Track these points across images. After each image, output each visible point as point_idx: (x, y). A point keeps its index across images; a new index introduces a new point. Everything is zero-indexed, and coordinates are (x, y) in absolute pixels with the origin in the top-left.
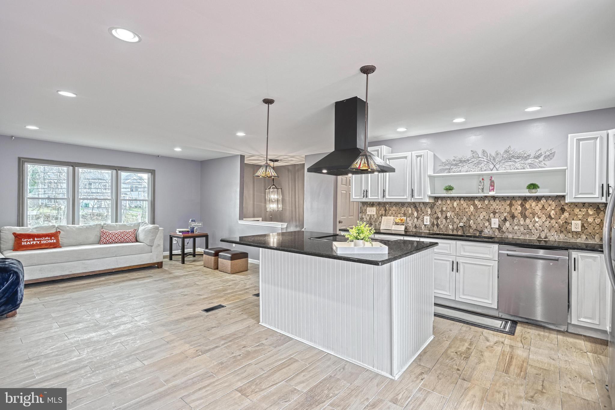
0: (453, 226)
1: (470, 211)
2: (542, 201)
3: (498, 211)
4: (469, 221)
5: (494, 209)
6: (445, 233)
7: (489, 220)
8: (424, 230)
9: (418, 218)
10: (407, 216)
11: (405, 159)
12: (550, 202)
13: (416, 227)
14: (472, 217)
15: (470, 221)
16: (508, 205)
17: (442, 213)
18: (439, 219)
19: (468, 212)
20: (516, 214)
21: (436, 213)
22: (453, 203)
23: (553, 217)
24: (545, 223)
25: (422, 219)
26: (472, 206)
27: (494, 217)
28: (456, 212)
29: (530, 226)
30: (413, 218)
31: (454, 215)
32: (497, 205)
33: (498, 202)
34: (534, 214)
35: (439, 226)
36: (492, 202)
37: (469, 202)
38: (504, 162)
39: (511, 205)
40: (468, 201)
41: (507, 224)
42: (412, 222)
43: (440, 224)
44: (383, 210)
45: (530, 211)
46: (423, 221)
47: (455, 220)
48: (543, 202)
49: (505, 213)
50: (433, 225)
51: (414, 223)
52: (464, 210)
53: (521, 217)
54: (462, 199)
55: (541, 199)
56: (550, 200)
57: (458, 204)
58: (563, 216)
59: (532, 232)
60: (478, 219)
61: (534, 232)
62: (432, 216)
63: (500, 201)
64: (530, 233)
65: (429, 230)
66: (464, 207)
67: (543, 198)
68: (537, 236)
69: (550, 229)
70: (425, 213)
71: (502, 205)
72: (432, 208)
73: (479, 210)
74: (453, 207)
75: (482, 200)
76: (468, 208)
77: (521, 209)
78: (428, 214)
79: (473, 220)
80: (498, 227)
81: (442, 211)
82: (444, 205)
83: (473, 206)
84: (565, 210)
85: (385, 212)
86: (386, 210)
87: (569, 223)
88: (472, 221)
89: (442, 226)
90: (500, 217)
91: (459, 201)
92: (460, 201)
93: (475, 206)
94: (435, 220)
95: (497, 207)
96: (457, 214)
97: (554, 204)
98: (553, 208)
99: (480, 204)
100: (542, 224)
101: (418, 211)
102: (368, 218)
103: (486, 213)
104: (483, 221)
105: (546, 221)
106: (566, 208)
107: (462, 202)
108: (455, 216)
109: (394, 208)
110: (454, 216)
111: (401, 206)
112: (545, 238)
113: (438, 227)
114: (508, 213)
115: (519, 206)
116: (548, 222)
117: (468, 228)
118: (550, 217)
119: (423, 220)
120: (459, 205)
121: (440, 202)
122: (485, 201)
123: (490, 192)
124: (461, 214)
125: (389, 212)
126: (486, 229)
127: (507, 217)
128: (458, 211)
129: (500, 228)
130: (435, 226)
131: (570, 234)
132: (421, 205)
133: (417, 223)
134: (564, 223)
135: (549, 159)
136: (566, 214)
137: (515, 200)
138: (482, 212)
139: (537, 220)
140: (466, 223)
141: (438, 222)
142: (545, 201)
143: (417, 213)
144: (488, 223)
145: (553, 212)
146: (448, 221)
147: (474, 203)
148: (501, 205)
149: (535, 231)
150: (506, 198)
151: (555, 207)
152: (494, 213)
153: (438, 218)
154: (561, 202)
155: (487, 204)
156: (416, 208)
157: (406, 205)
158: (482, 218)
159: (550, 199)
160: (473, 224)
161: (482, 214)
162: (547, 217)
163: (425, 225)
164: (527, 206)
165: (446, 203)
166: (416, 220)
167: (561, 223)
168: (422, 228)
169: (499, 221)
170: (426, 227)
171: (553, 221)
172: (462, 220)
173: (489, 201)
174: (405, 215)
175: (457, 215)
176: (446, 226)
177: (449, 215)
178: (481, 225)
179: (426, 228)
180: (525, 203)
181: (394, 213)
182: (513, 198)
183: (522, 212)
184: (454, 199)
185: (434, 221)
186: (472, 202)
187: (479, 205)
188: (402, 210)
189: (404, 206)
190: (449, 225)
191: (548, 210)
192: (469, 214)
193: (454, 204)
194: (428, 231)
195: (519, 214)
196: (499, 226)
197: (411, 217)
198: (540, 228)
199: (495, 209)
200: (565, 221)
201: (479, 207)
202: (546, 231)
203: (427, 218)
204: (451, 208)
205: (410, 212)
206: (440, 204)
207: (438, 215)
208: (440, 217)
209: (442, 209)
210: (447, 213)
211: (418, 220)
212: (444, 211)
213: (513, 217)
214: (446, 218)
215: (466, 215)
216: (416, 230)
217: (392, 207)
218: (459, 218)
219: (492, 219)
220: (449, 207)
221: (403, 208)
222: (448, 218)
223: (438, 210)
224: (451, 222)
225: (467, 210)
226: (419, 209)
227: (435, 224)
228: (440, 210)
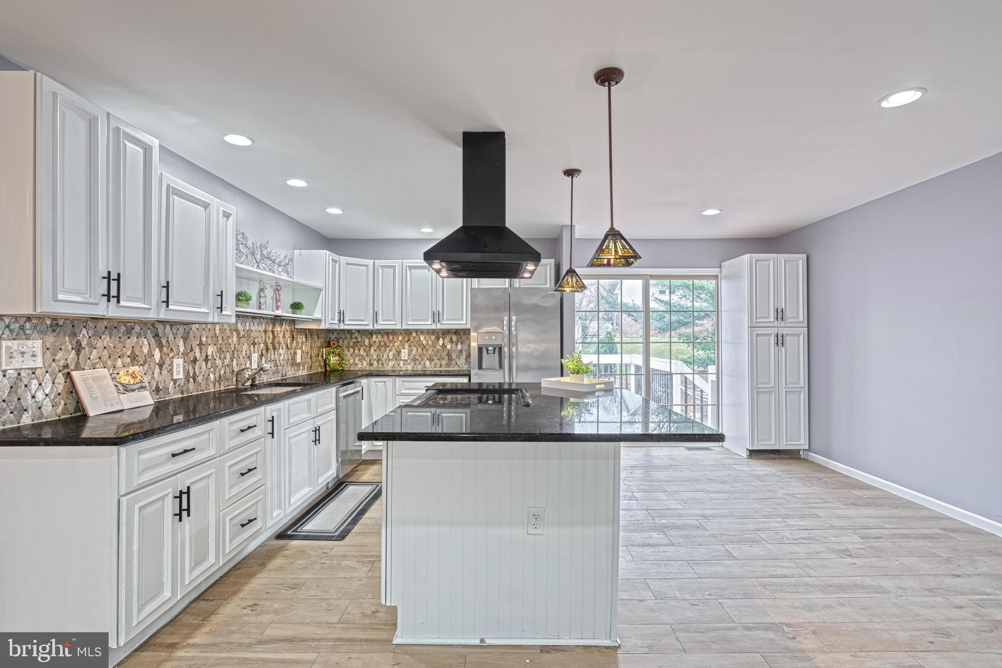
0: (215, 374)
1: (233, 341)
3: (257, 340)
4: (233, 361)
6: (204, 392)
7: (250, 357)
8: (173, 394)
9: (161, 366)
10: (138, 361)
13: (157, 390)
16: (264, 331)
17: (201, 349)
18: (198, 362)
20: (269, 346)
21: (192, 350)
24: (286, 355)
25: (170, 367)
26: (235, 333)
27: (254, 351)
28: (219, 346)
29: (277, 361)
30: (152, 366)
31: (217, 351)
32: (256, 331)
33: (256, 325)
34: (279, 343)
35: (196, 377)
36: (252, 326)
41: (263, 360)
42: (149, 377)
43: (197, 373)
44: (70, 347)
45: (277, 339)
46: (171, 372)
47: (218, 362)
49: (262, 343)
50: (188, 377)
51: (154, 379)
53: (272, 348)
57: (220, 330)
60: (241, 358)
62: (186, 358)
63: (258, 324)
64: (277, 371)
65: (182, 393)
66: (228, 335)
70: (174, 349)
71: (260, 331)
72: (185, 337)
73: (241, 339)
74: (216, 334)
75: (244, 322)
76: (232, 337)
77: (272, 336)
78: (180, 354)
79: (236, 360)
81: (200, 344)
82: (204, 331)
85: (78, 354)
86: (78, 348)
89: (200, 379)
90: (258, 350)
93: (238, 332)
94: (191, 365)
95: (256, 334)
96: (221, 349)
99: (243, 330)
101: (163, 346)
103: (248, 344)
104: (245, 359)
105: (286, 352)
106: (294, 334)
108: (218, 355)
109: (106, 340)
110: (216, 354)
111: (124, 335)
113: (194, 380)
114: (264, 343)
115: (271, 333)
119: (170, 370)
120: (222, 330)
122: (247, 325)
124: (224, 349)
125: (91, 353)
127: (264, 350)
128: (220, 342)
130: (191, 380)
132: (168, 331)
133: (161, 379)
138: (244, 344)
140: (229, 366)
141: (196, 370)
143: (161, 352)
144: (249, 363)
145: (289, 341)
146: (209, 364)
147: (237, 326)
150: (262, 320)
152: (254, 344)
153: (195, 361)
155: (248, 329)
156: (157, 338)
157: (137, 328)
158: (244, 353)
160: (236, 366)
161: (243, 346)
163: (175, 381)
166: (157, 370)
168: (170, 389)
169: (258, 357)
170: (177, 385)
172: (225, 360)
173: (250, 324)
174: (134, 358)
175: (220, 350)
176: (205, 376)
177: (210, 352)
179: (177, 388)
181: (107, 355)
182: (267, 320)
185: (190, 369)
187: (241, 331)
188: (127, 345)
189: (130, 333)
190: (211, 375)
192: (232, 346)
194: (180, 396)
195: (271, 345)
196: (258, 365)
197: (147, 365)
199: (255, 337)
201: (241, 335)
203: (178, 362)
204: (212, 337)
205: (146, 351)
206: (197, 329)
207: (195, 353)
208: (198, 359)
209: (201, 340)
210: (207, 349)
211: (162, 372)
212: (204, 345)
213: (267, 349)
214: (206, 360)
215: (229, 350)
216: (158, 397)
217: (100, 338)
218: (222, 358)
219: (253, 355)
220: (210, 336)
221: (129, 341)
222: (209, 358)
223: (195, 343)
224: (212, 367)
225: (230, 340)
226: (164, 342)
227: (191, 375)
228: (198, 343)
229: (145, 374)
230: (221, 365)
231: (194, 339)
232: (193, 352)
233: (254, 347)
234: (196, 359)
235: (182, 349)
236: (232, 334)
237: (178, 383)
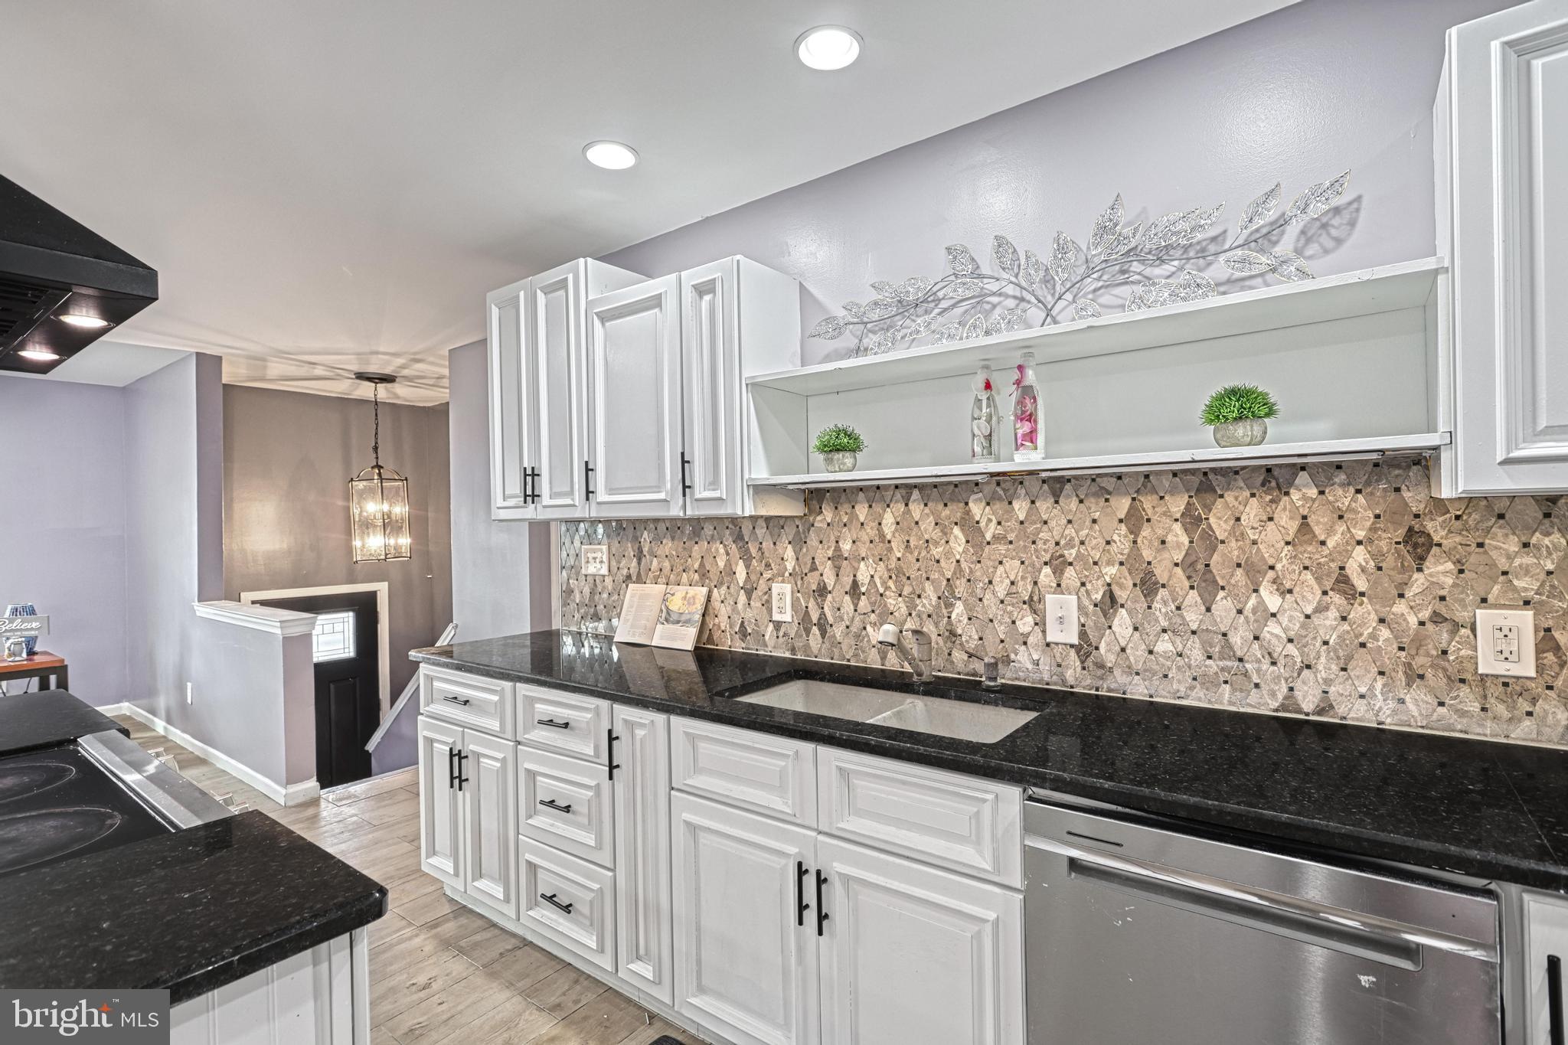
1: (948, 554)
2: (1295, 495)
3: (1074, 552)
4: (949, 606)
5: (1057, 544)
6: (852, 663)
7: (1034, 604)
8: (775, 649)
9: (749, 594)
10: (710, 580)
11: (657, 310)
12: (1342, 496)
13: (743, 633)
14: (961, 587)
15: (952, 605)
16: (1121, 521)
17: (840, 568)
18: (829, 596)
19: (943, 563)
20: (1161, 573)
21: (814, 568)
22: (881, 516)
23: (1361, 584)
24: (1316, 620)
25: (766, 597)
26: (957, 531)
27: (1059, 585)
28: (893, 564)
29: (1236, 639)
30: (732, 590)
31: (886, 575)
32: (1070, 522)
33: (1074, 504)
34: (1255, 570)
35: (829, 629)
36: (1044, 506)
37: (946, 512)
38: (1095, 291)
39: (1134, 521)
40: (941, 506)
41: (1122, 622)
42: (729, 609)
43: (831, 620)
44: (632, 554)
45: (1233, 549)
46: (767, 604)
47: (891, 601)
48: (1304, 498)
49: (1110, 563)
50: (805, 621)
51: (739, 613)
52: (924, 553)
53: (1187, 584)
54: (916, 494)
55: (1291, 484)
56: (1342, 485)
57: (898, 523)
58: (1419, 581)
59: (1246, 674)
60: (988, 596)
61: (1258, 671)
62: (799, 583)
63: (1081, 501)
64: (1240, 678)
65: (793, 650)
66: (927, 537)
67: (1303, 477)
68: (1273, 694)
69: (1350, 658)
70: (773, 565)
71: (1094, 521)
72: (799, 542)
73: (987, 549)
74: (882, 536)
75: (1000, 499)
76: (943, 541)
77: (1185, 540)
78: (787, 574)
79: (966, 604)
80: (1075, 641)
81: (837, 558)
82: (844, 530)
83: (962, 530)
84: (1430, 544)
85: (639, 563)
86: (640, 555)
87: (1456, 626)
88: (959, 608)
89: (838, 631)
90: (1083, 584)
91: (902, 507)
92: (907, 505)
93: (972, 528)
94: (812, 599)
95: (1070, 531)
96: (899, 571)
97: (1362, 508)
98: (1360, 534)
99: (995, 521)
100: (1303, 626)
101: (751, 558)
102: (587, 590)
103: (1023, 563)
104: (1009, 608)
105: (1321, 609)
106: (1435, 528)
107: (916, 509)
108: (891, 583)
109: (668, 546)
110: (884, 583)
111: (690, 539)
112: (1320, 712)
113: (823, 633)
114: (1121, 564)
115: (1177, 527)
116: (1333, 614)
117: (945, 643)
118: (1343, 582)
119: (767, 602)
120: (903, 524)
121: (828, 514)
122: (1016, 505)
123: (1017, 449)
124: (913, 574)
125: (651, 563)
126: (1023, 648)
127: (1121, 586)
128: (899, 555)
129: (1085, 648)
130: (815, 629)
131: (1464, 690)
132: (761, 532)
133: (749, 615)
134: (1430, 626)
135: (1329, 244)
136: (1439, 570)
137: (1154, 491)
138: (1001, 563)
139: (1273, 601)
140: (935, 617)
142: (1313, 492)
143: (747, 567)
144: (1030, 619)
145: (1359, 558)
146: (864, 603)
147: (968, 512)
148: (1088, 523)
149: (1265, 665)
150: (1109, 484)
151: (1373, 529)
152: (1058, 564)
153: (822, 591)
154: (1406, 494)
155: (1022, 517)
156: (741, 544)
157: (708, 530)
158: (1001, 589)
159: (1342, 477)
160: (966, 621)
161: (1001, 569)
162: (1328, 584)
163: (778, 625)
164: (1219, 523)
165: (853, 516)
166: (742, 599)
167: (1413, 621)
168: (767, 637)
169: (1081, 608)
170: (781, 634)
171: (1364, 612)
172: (918, 601)
173: (1033, 502)
174: (703, 575)
175: (898, 574)
176: (854, 629)
177: (863, 576)
178: (1001, 630)
179: (781, 640)
180: (1208, 509)
181: (669, 568)
182: (1145, 480)
183: (1193, 558)
184: (883, 499)
185: (810, 605)
186: (953, 511)
187: (987, 525)
188: (693, 554)
189: (699, 537)
190: (869, 628)
191: (1331, 543)
192: (948, 569)
193: (884, 522)
194: (788, 655)
195: (1179, 570)
196: (1083, 635)
197: (724, 588)
198: (1291, 649)
199: (1062, 542)
200: (1435, 613)
201: (988, 537)
202: (1325, 666)
203: (783, 590)
204: (871, 542)
205: (721, 564)
206: (829, 525)
207: (822, 575)
208: (830, 589)
209: (838, 549)
210: (857, 569)
211: (752, 603)
212: (846, 559)
213: (1148, 586)
214: (855, 591)
215: (934, 576)
216: (744, 645)
217: (662, 543)
218: (905, 593)
219: (1049, 598)
220: (866, 539)
221: (696, 547)
222: (863, 590)
223: (822, 554)
224: (873, 611)
225: (937, 551)
226: (754, 551)
227: (815, 620)
228: (830, 555)
229: (722, 602)
230: (904, 610)
231: (820, 546)
232: (817, 573)
233: (1058, 572)
234: (825, 587)
235: (790, 565)
236: (945, 534)
237: (783, 630)
